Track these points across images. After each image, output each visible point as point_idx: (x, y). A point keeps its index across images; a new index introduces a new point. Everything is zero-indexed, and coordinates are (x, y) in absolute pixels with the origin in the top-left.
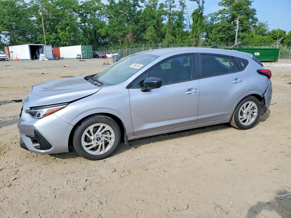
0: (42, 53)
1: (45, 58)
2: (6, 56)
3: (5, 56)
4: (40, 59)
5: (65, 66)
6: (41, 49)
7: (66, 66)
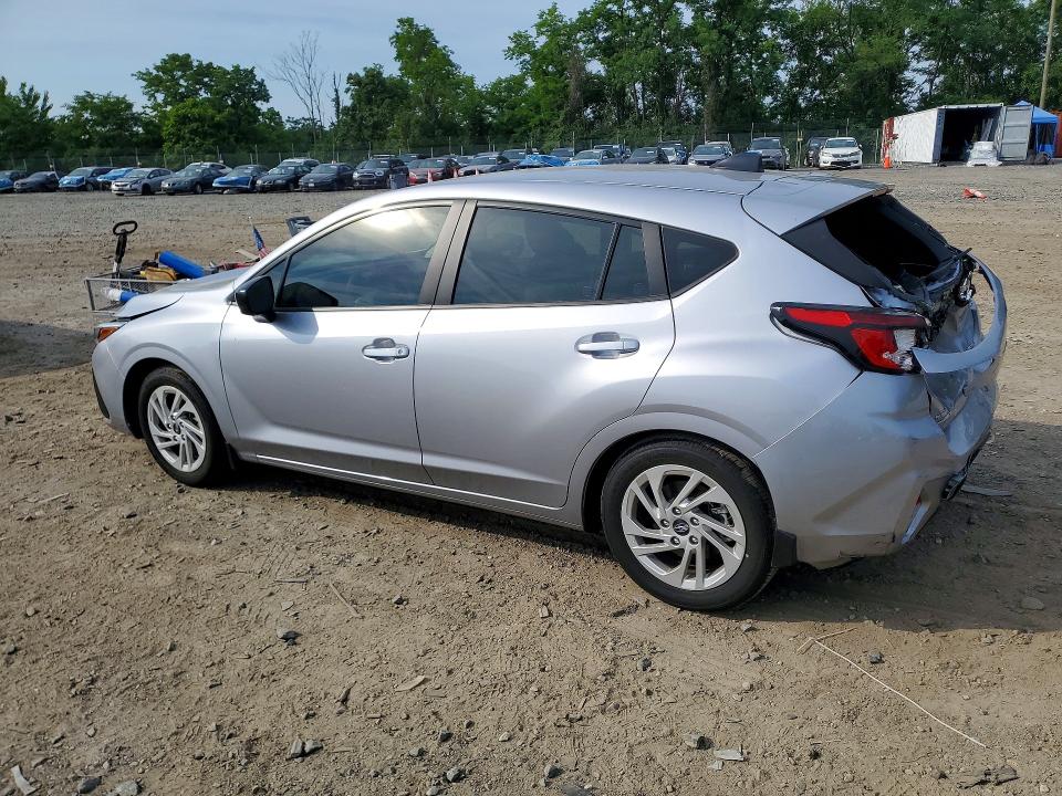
0: (991, 139)
1: (991, 156)
2: (856, 153)
3: (851, 155)
4: (970, 164)
5: (974, 196)
6: (990, 122)
7: (978, 194)
